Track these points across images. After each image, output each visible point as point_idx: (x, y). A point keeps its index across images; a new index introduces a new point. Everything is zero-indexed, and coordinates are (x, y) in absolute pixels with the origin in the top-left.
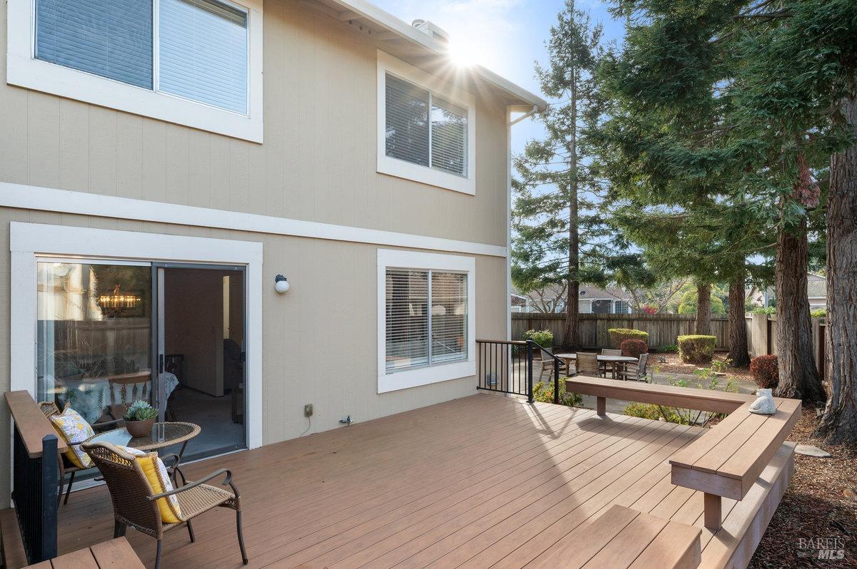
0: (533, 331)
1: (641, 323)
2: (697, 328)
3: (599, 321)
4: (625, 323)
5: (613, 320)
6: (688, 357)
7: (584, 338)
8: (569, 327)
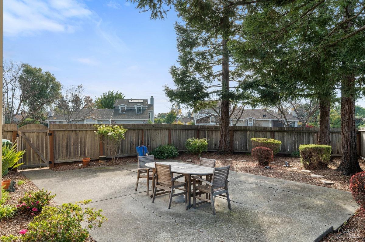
1: (281, 135)
3: (248, 133)
4: (269, 134)
6: (308, 163)
7: (238, 144)
8: (222, 136)
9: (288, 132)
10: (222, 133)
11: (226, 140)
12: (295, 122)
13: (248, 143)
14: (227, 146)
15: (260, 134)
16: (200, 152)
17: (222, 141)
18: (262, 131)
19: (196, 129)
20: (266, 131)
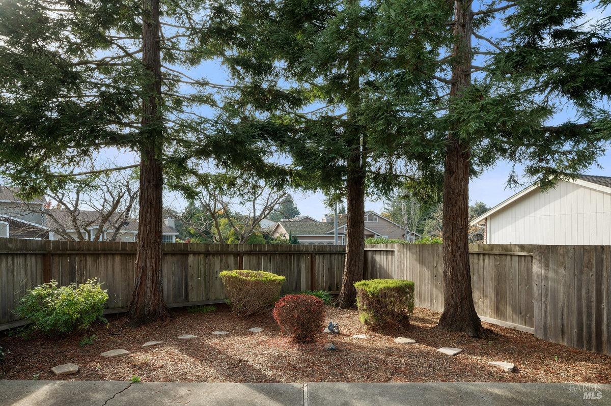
0: (54, 283)
1: (254, 260)
2: (349, 265)
3: (191, 258)
4: (232, 260)
5: (214, 255)
8: (144, 269)
10: (145, 263)
11: (157, 282)
12: (172, 236)
13: (190, 284)
14: (159, 296)
15: (216, 261)
16: (86, 325)
17: (143, 286)
18: (220, 254)
19: (43, 252)
20: (228, 254)
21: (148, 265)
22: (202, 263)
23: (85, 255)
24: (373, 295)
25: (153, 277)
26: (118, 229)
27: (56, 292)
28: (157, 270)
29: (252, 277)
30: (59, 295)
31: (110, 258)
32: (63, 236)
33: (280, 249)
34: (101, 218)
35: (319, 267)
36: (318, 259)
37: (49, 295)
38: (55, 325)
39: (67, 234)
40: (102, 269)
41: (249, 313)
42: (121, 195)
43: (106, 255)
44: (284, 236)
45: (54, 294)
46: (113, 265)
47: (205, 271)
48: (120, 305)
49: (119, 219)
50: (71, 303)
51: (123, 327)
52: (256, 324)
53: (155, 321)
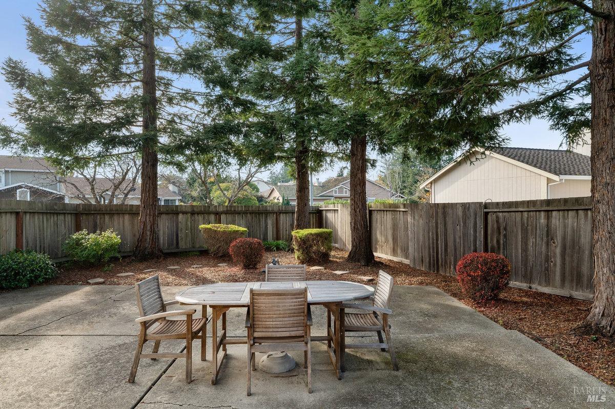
0: (85, 232)
1: (230, 217)
2: (298, 220)
3: (181, 216)
4: (212, 217)
5: (198, 214)
8: (145, 223)
9: (239, 213)
10: (146, 219)
11: (153, 232)
12: (175, 200)
13: (180, 235)
14: (155, 242)
15: (200, 218)
16: (107, 259)
17: (144, 235)
18: (203, 213)
19: (75, 212)
20: (209, 213)
21: (148, 221)
22: (189, 220)
23: (104, 214)
24: (300, 239)
25: (151, 228)
26: (126, 195)
27: (87, 237)
28: (154, 224)
29: (221, 228)
30: (89, 239)
31: (121, 215)
32: (83, 201)
33: (250, 209)
34: (113, 187)
35: (283, 224)
36: (282, 217)
37: (83, 238)
38: (88, 257)
39: (86, 199)
40: (116, 223)
41: (220, 254)
42: (128, 168)
43: (118, 214)
44: (278, 199)
45: (85, 238)
46: (123, 221)
47: (191, 225)
48: (128, 250)
49: (127, 187)
50: (98, 244)
51: (131, 262)
52: (224, 261)
53: (153, 259)
